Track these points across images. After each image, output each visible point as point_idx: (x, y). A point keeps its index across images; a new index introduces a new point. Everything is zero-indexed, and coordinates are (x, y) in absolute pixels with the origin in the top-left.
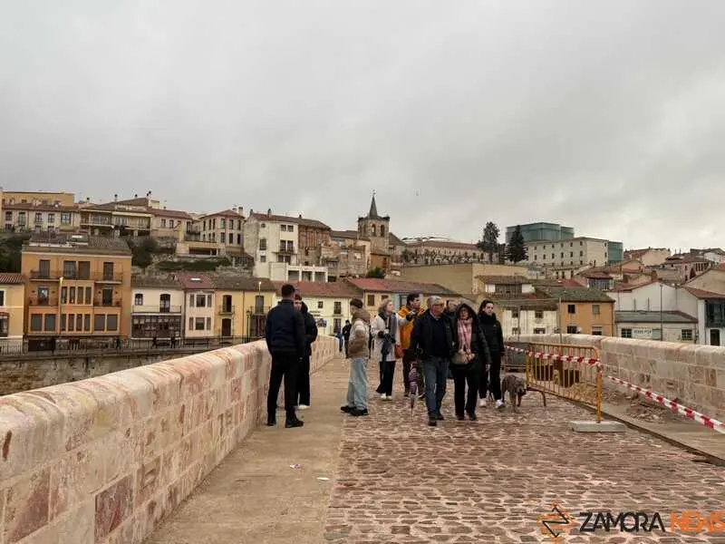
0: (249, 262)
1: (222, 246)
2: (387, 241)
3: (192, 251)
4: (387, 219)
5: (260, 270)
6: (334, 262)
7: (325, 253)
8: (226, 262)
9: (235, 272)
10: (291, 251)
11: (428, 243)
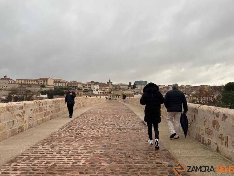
0: (93, 91)
1: (88, 89)
2: (112, 86)
3: (84, 89)
4: (112, 82)
5: (94, 92)
6: (104, 91)
7: (103, 89)
8: (89, 91)
9: (90, 92)
10: (98, 89)
11: (120, 85)
